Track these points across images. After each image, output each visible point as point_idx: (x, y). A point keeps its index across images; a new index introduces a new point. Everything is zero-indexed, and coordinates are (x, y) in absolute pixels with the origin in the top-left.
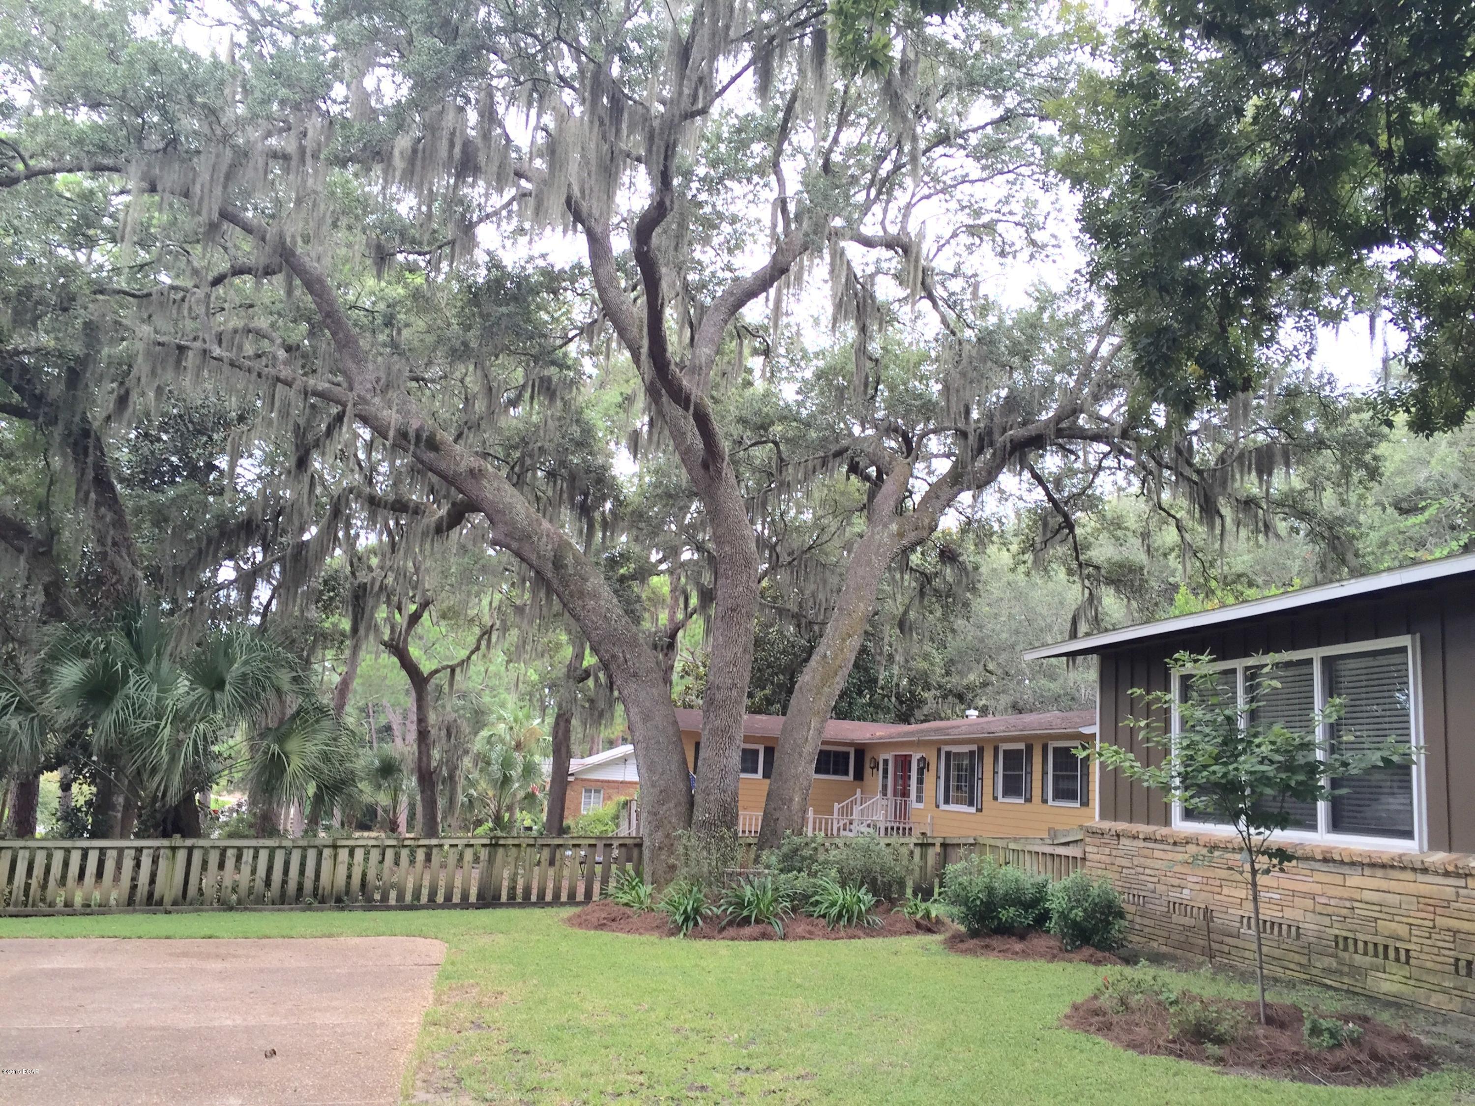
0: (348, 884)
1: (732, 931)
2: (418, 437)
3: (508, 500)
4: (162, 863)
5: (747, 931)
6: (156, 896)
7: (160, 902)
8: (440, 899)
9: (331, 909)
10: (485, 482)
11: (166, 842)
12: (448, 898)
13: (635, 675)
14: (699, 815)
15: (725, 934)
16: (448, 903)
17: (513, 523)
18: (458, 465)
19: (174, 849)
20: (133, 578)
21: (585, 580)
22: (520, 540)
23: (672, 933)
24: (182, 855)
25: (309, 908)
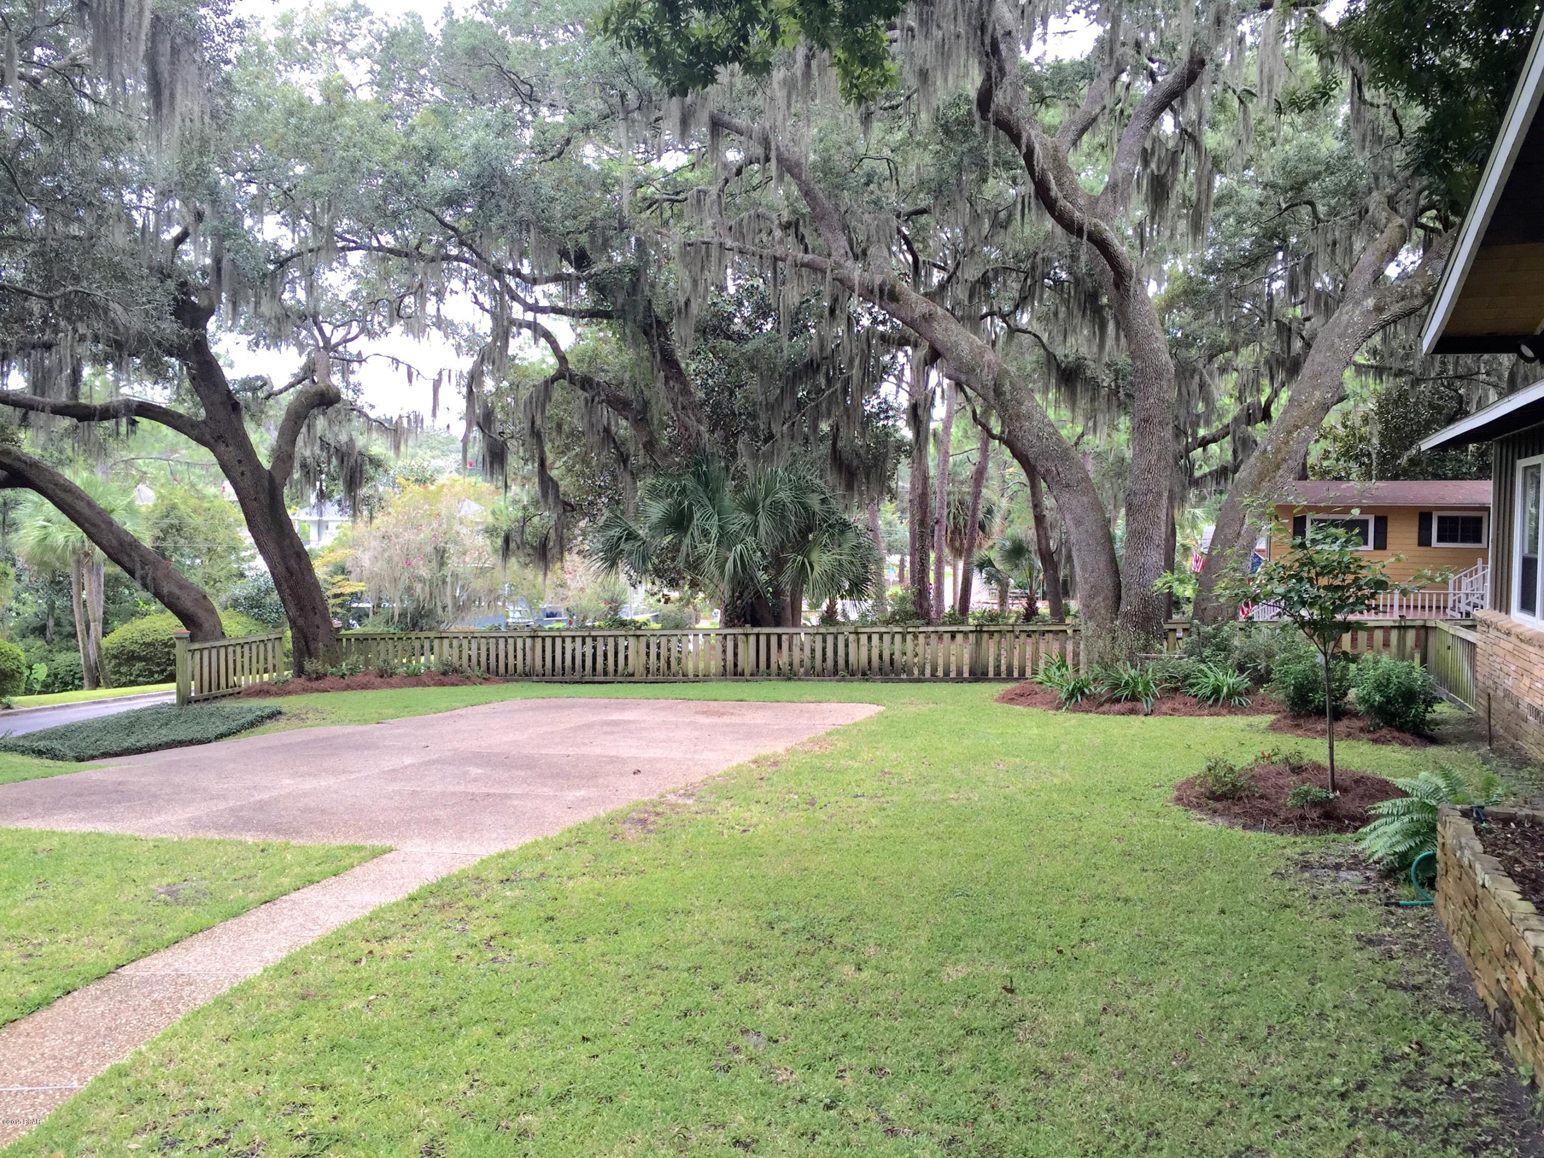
0: (870, 662)
1: (1107, 707)
2: (881, 291)
3: (953, 339)
4: (740, 645)
5: (1117, 707)
6: (739, 669)
7: (742, 674)
8: (940, 673)
9: (859, 680)
10: (935, 324)
11: (740, 631)
12: (947, 673)
13: (1068, 486)
14: (1124, 608)
15: (1101, 709)
16: (946, 677)
17: (959, 358)
18: (913, 311)
19: (747, 635)
20: (699, 433)
21: (1020, 404)
22: (967, 373)
23: (1058, 708)
24: (752, 639)
25: (843, 679)
